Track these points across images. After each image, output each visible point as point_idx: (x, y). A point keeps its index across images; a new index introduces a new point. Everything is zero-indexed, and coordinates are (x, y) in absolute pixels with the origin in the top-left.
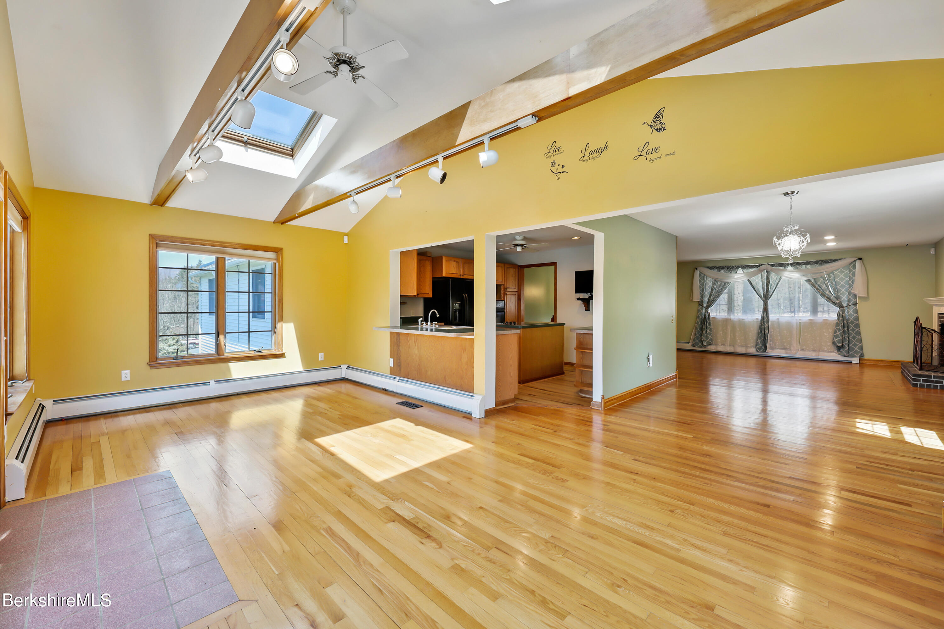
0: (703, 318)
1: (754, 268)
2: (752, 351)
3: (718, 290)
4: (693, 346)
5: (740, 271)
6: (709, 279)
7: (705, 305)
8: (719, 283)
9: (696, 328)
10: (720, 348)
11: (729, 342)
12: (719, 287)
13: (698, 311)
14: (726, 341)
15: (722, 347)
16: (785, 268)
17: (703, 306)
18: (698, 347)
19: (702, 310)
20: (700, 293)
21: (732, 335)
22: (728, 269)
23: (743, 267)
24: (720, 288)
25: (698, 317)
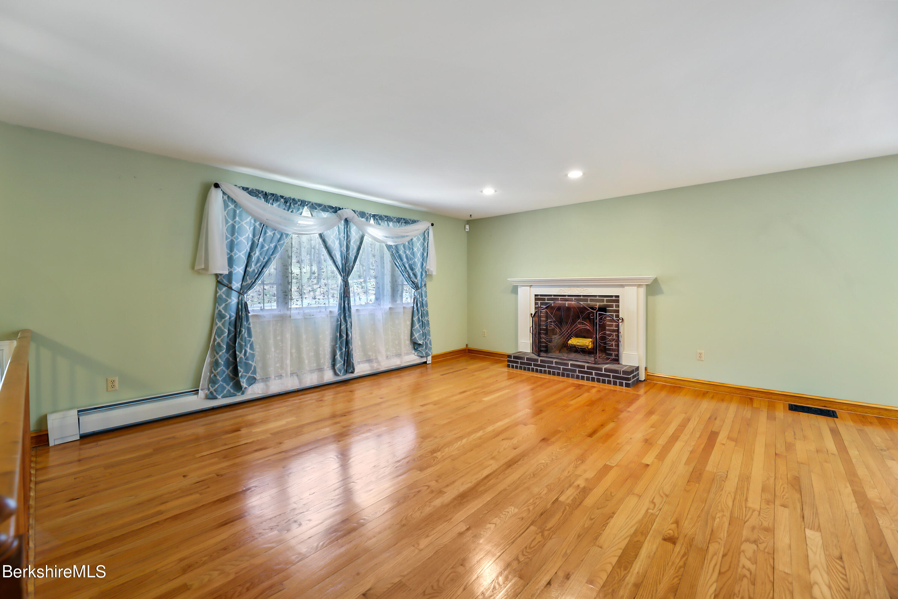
0: (233, 318)
1: (328, 211)
2: (329, 376)
3: (268, 249)
4: (211, 397)
5: (306, 212)
6: (248, 219)
7: (236, 285)
8: (269, 233)
9: (216, 348)
10: (275, 387)
11: (289, 368)
12: (271, 242)
13: (217, 300)
14: (282, 367)
15: (278, 381)
16: (367, 220)
17: (231, 288)
18: (223, 397)
19: (229, 295)
20: (228, 254)
21: (294, 351)
22: (286, 202)
23: (313, 207)
24: (272, 245)
25: (221, 316)
